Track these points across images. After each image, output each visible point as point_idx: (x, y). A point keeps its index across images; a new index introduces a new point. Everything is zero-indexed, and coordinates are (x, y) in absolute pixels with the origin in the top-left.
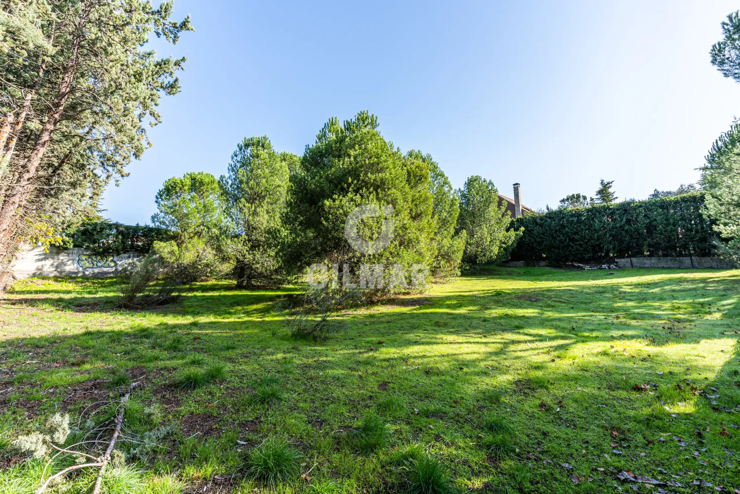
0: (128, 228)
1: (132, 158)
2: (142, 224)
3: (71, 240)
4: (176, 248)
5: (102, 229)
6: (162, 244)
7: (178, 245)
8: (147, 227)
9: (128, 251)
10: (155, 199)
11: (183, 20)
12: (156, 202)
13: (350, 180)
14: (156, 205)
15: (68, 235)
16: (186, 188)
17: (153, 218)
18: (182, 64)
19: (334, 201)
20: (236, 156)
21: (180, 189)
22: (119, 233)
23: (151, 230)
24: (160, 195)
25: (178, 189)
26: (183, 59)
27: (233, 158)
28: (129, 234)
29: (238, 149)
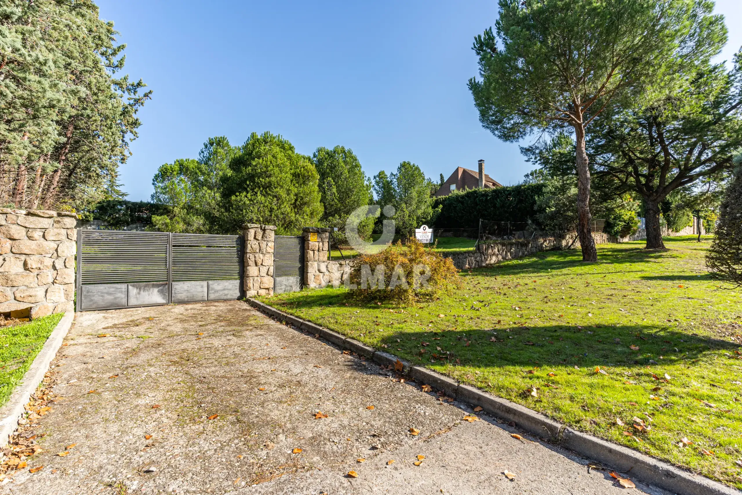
0: (134, 204)
1: (119, 164)
2: (145, 201)
3: (92, 215)
4: (168, 221)
5: (114, 205)
6: (159, 218)
7: (171, 219)
8: (149, 203)
9: (135, 223)
10: (152, 182)
11: (138, 82)
12: (153, 184)
13: (248, 183)
14: (153, 187)
15: (89, 211)
16: (175, 173)
17: (152, 196)
18: (150, 95)
19: (237, 196)
20: (203, 152)
21: (171, 174)
22: (127, 208)
23: (152, 206)
24: (156, 177)
25: (168, 174)
26: (150, 92)
27: (200, 154)
28: (136, 209)
29: (204, 147)
